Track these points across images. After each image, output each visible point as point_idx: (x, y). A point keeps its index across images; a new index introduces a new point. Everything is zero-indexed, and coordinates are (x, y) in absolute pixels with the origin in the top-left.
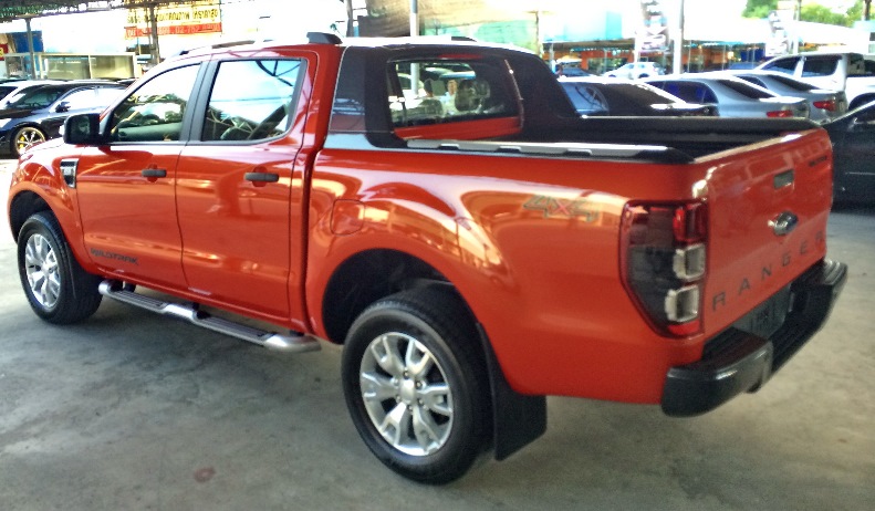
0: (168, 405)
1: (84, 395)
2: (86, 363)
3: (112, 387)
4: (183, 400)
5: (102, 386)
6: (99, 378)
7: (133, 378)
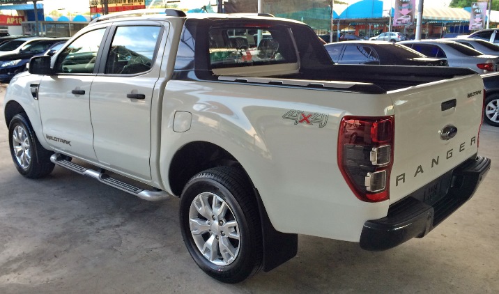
0: (101, 251)
1: (49, 242)
2: (52, 219)
3: (67, 237)
4: (111, 248)
5: (60, 236)
6: (59, 230)
7: (80, 231)
